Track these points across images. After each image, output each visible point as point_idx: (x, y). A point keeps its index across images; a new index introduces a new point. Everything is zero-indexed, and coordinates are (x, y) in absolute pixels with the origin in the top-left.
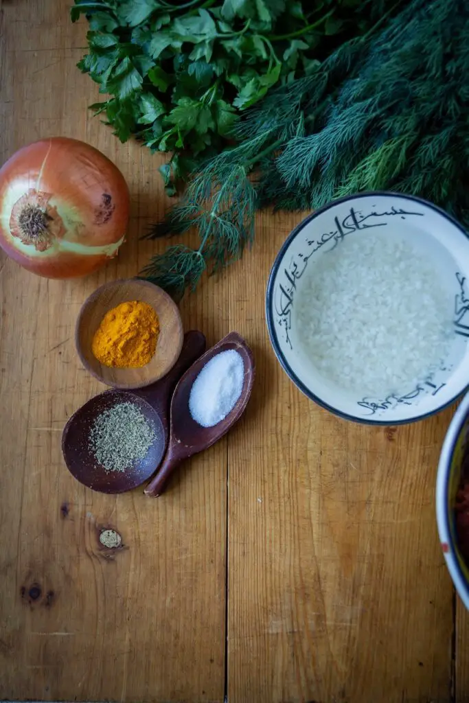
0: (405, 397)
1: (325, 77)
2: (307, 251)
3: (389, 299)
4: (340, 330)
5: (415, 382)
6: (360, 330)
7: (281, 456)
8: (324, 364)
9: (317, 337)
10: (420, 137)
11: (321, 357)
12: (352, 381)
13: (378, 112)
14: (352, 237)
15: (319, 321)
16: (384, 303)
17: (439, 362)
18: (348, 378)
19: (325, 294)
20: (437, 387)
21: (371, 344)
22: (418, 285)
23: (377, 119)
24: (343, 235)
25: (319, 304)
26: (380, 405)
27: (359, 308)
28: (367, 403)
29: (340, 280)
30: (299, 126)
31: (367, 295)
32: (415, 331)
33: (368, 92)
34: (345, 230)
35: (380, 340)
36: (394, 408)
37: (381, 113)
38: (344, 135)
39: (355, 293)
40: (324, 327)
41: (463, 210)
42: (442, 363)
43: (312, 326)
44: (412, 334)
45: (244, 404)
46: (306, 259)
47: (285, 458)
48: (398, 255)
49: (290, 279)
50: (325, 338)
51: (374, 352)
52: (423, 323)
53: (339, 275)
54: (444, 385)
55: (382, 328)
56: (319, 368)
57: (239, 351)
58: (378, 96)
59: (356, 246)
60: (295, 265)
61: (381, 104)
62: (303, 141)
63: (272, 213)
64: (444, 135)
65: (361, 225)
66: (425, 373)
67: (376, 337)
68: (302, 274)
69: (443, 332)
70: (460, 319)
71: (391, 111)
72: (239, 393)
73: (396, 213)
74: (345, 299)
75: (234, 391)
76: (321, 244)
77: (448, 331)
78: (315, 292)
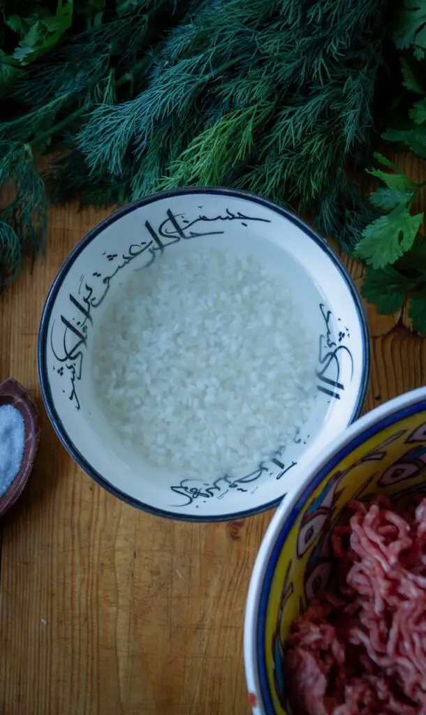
0: (240, 481)
1: (144, 22)
2: (107, 268)
3: (225, 339)
4: (153, 382)
5: (257, 458)
6: (184, 384)
7: (77, 560)
8: (128, 429)
9: (121, 392)
10: (278, 109)
11: (126, 421)
12: (169, 454)
13: (212, 73)
14: (176, 249)
15: (124, 370)
16: (218, 345)
17: (292, 431)
18: (162, 451)
19: (135, 330)
20: (285, 468)
21: (196, 402)
22: (267, 320)
23: (211, 83)
24: (161, 247)
25: (125, 344)
26: (203, 491)
27: (181, 351)
28: (186, 488)
29: (157, 311)
30: (107, 88)
31: (195, 332)
32: (260, 386)
33: (201, 43)
34: (164, 240)
35: (209, 399)
36: (221, 497)
37: (218, 75)
39: (177, 328)
40: (130, 377)
41: (348, 212)
42: (298, 432)
43: (114, 375)
44: (255, 391)
45: (23, 482)
46: (106, 280)
47: (82, 562)
48: (240, 276)
49: (82, 309)
50: (131, 393)
51: (200, 414)
52: (271, 375)
53: (157, 302)
54: (294, 464)
55: (214, 381)
56: (122, 436)
57: (18, 406)
58: (212, 51)
59: (180, 263)
60: (88, 288)
61: (217, 61)
62: (112, 111)
63: (77, 209)
64: (312, 107)
65: (187, 233)
66: (272, 447)
67: (204, 393)
68: (103, 298)
69: (301, 388)
70: (324, 370)
71: (232, 72)
72: (17, 466)
73: (234, 217)
74: (164, 338)
75: (9, 465)
76: (130, 259)
77: (308, 386)
78: (120, 325)
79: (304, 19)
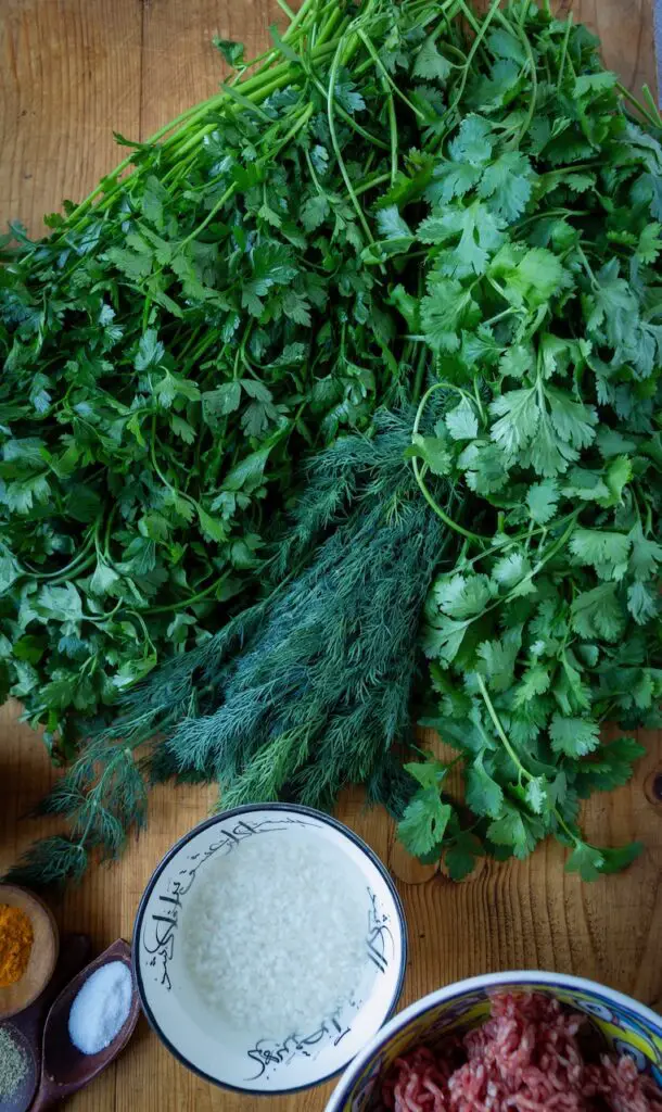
0: (306, 1042)
1: (218, 652)
2: (192, 865)
3: (291, 916)
4: (233, 954)
5: (318, 1020)
6: (257, 955)
7: (178, 1087)
8: (213, 998)
9: (206, 966)
10: (329, 719)
11: (211, 989)
12: (247, 1017)
13: (272, 701)
14: (246, 841)
15: (209, 946)
16: (286, 921)
17: (348, 993)
18: (241, 1015)
19: (217, 910)
20: (343, 1031)
21: (268, 973)
22: (326, 898)
23: (270, 708)
24: (237, 841)
25: (209, 923)
26: (275, 1055)
27: (255, 928)
28: (260, 1051)
29: (235, 893)
30: (191, 703)
31: (266, 911)
32: (321, 955)
33: (262, 677)
34: (237, 837)
35: (279, 968)
36: (288, 1063)
37: (277, 702)
38: (235, 727)
39: (251, 908)
40: (214, 952)
41: (393, 782)
42: (352, 994)
43: (200, 951)
44: (317, 960)
45: (130, 1029)
46: (192, 872)
47: (183, 1086)
48: (302, 861)
49: (172, 901)
50: (214, 966)
51: (272, 982)
52: (329, 946)
53: (234, 886)
54: (349, 1030)
55: (283, 953)
56: (207, 1003)
57: (126, 963)
58: (272, 682)
59: (254, 852)
60: (175, 884)
61: (277, 690)
62: (193, 725)
63: (173, 784)
64: (355, 718)
65: (257, 830)
66: (331, 1009)
67: (274, 964)
68: (189, 887)
69: (354, 955)
70: (373, 940)
71: (289, 697)
72: (126, 1013)
74: (241, 914)
75: (119, 1013)
76: (211, 854)
77: (361, 953)
78: (205, 905)
79: (346, 657)
